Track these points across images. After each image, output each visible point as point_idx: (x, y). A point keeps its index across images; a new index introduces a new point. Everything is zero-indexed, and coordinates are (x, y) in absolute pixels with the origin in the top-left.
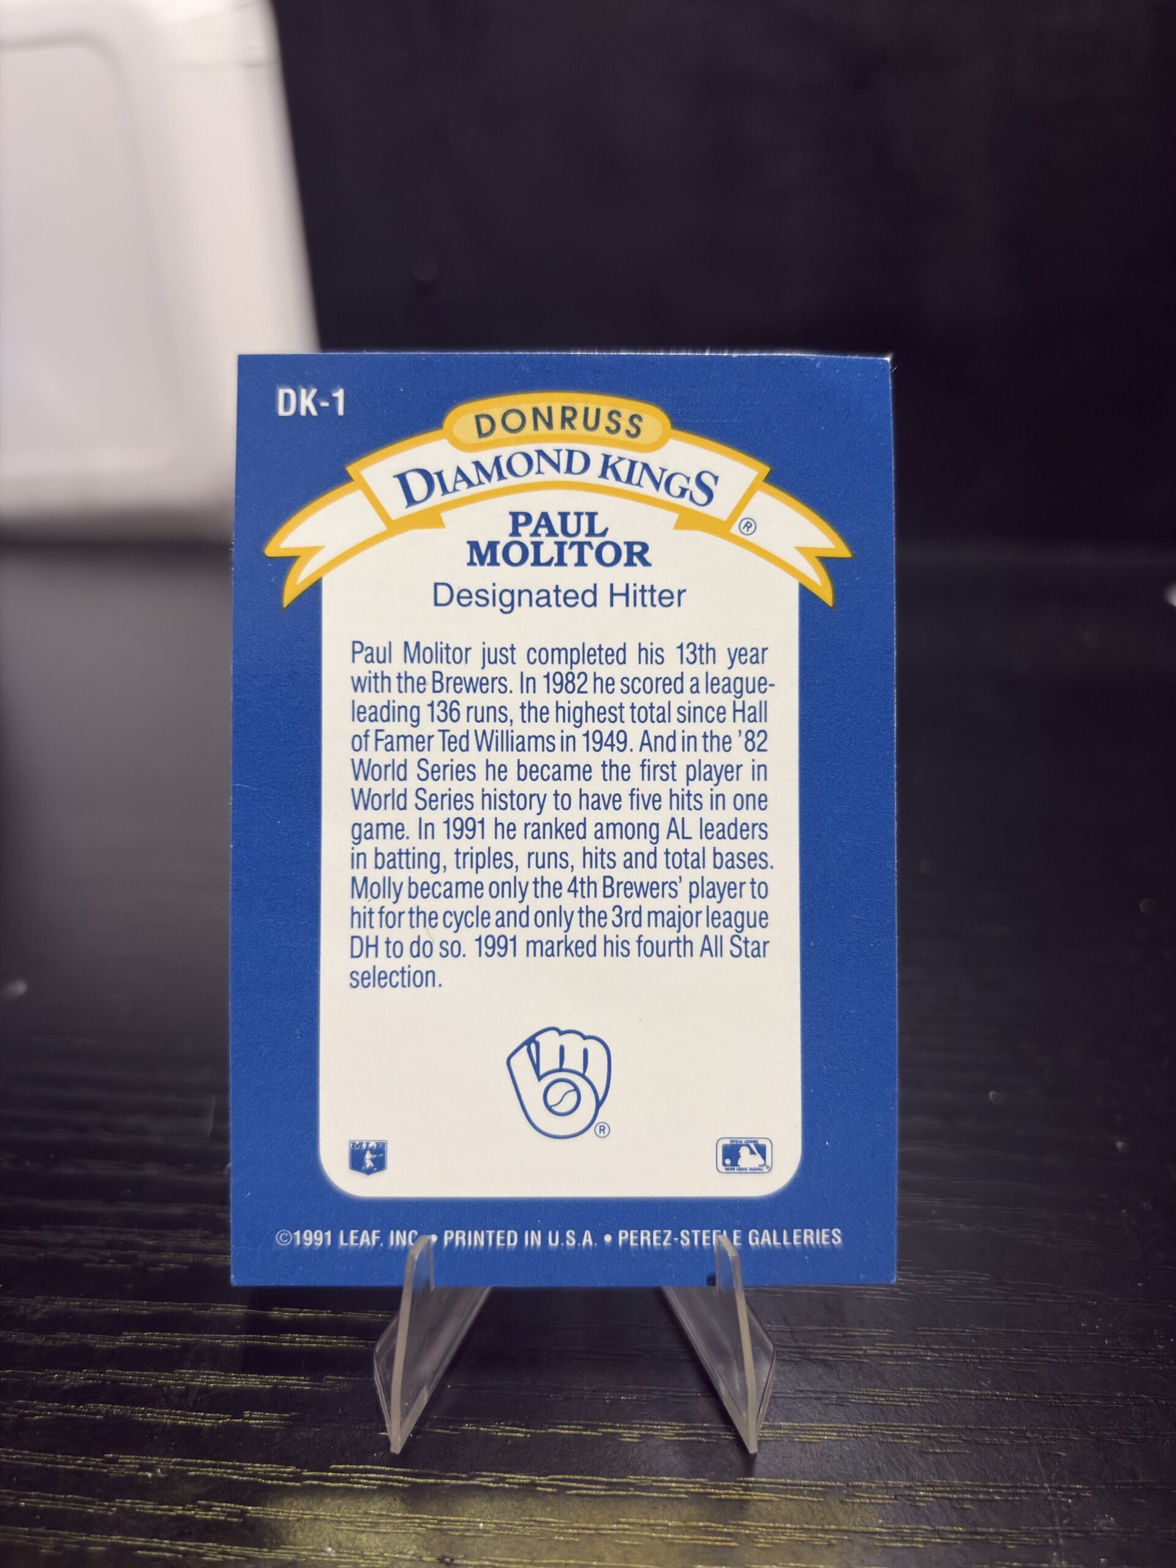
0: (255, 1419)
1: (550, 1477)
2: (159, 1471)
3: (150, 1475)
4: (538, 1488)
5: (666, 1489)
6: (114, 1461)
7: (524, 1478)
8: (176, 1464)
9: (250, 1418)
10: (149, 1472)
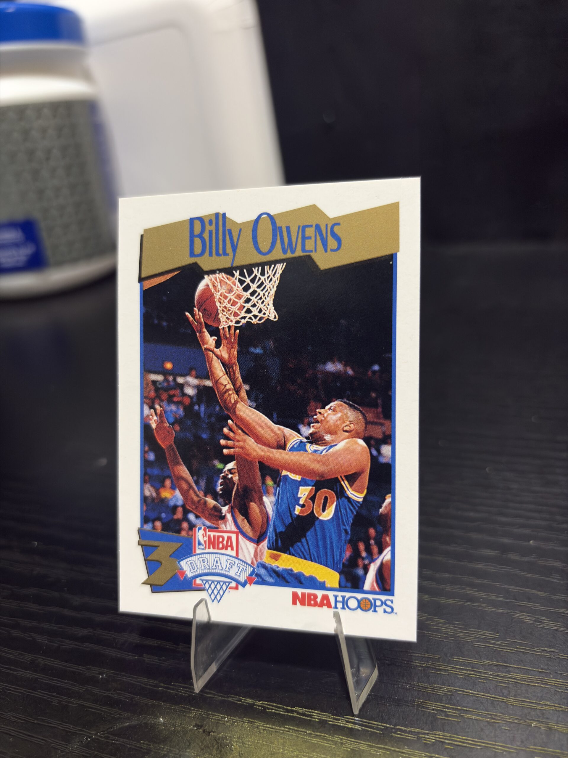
0: (147, 658)
1: (261, 702)
2: (105, 675)
3: (101, 676)
4: (255, 706)
5: (310, 716)
6: (89, 669)
7: (250, 701)
8: (112, 673)
9: (145, 658)
10: (101, 675)
